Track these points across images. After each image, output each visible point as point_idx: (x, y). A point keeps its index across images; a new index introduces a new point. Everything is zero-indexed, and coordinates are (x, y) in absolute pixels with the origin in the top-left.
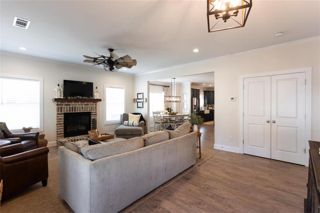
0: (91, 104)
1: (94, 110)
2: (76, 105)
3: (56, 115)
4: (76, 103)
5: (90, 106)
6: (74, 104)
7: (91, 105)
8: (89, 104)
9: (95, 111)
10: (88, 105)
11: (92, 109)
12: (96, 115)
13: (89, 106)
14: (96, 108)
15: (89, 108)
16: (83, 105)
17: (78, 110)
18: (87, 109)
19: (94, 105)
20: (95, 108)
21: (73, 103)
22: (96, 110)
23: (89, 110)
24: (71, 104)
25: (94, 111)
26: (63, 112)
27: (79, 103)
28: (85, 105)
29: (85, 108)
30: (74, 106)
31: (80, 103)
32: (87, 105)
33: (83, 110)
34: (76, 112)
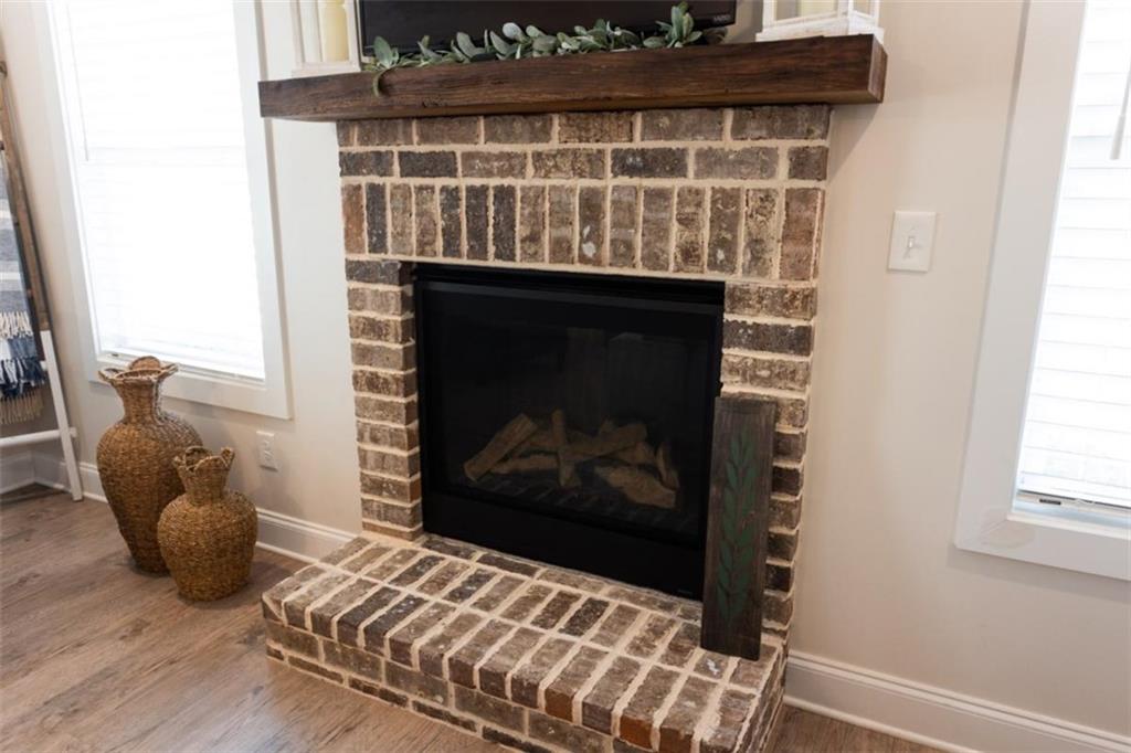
0: (729, 143)
1: (757, 260)
2: (513, 165)
3: (343, 284)
4: (510, 137)
5: (707, 184)
6: (495, 148)
7: (711, 162)
8: (692, 146)
9: (773, 280)
10: (672, 164)
11: (724, 243)
12: (801, 341)
13: (690, 181)
14: (800, 232)
15: (686, 221)
16: (593, 164)
17: (534, 238)
18: (658, 231)
19: (766, 165)
20: (776, 223)
21: (483, 146)
22: (799, 267)
23: (689, 254)
24: (459, 149)
25: (756, 282)
26: (392, 256)
27: (544, 135)
28: (623, 165)
29: (625, 210)
30: (494, 182)
31: (557, 137)
32: (650, 164)
33: (595, 237)
34: (519, 264)
